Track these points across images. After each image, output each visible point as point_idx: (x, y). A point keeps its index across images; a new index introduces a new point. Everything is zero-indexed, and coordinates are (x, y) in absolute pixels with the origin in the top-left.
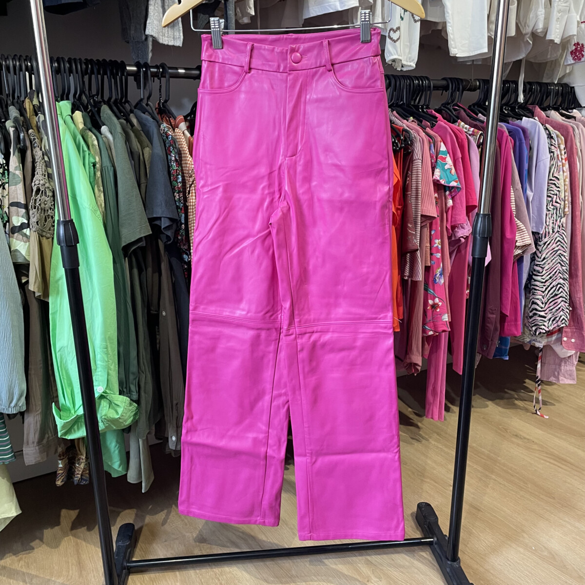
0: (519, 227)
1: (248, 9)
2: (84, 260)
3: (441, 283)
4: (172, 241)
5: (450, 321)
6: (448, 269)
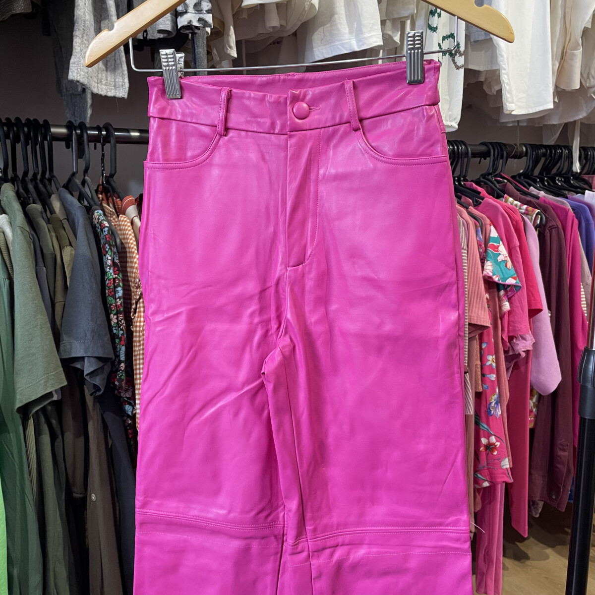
3: (498, 415)
4: (102, 392)
5: (512, 466)
6: (506, 396)
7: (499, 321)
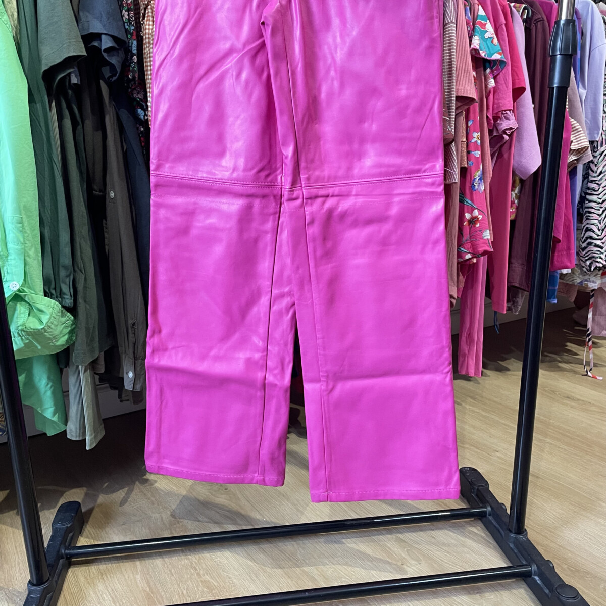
0: (573, 126)
3: (481, 190)
4: (118, 76)
6: (489, 174)
7: (485, 100)
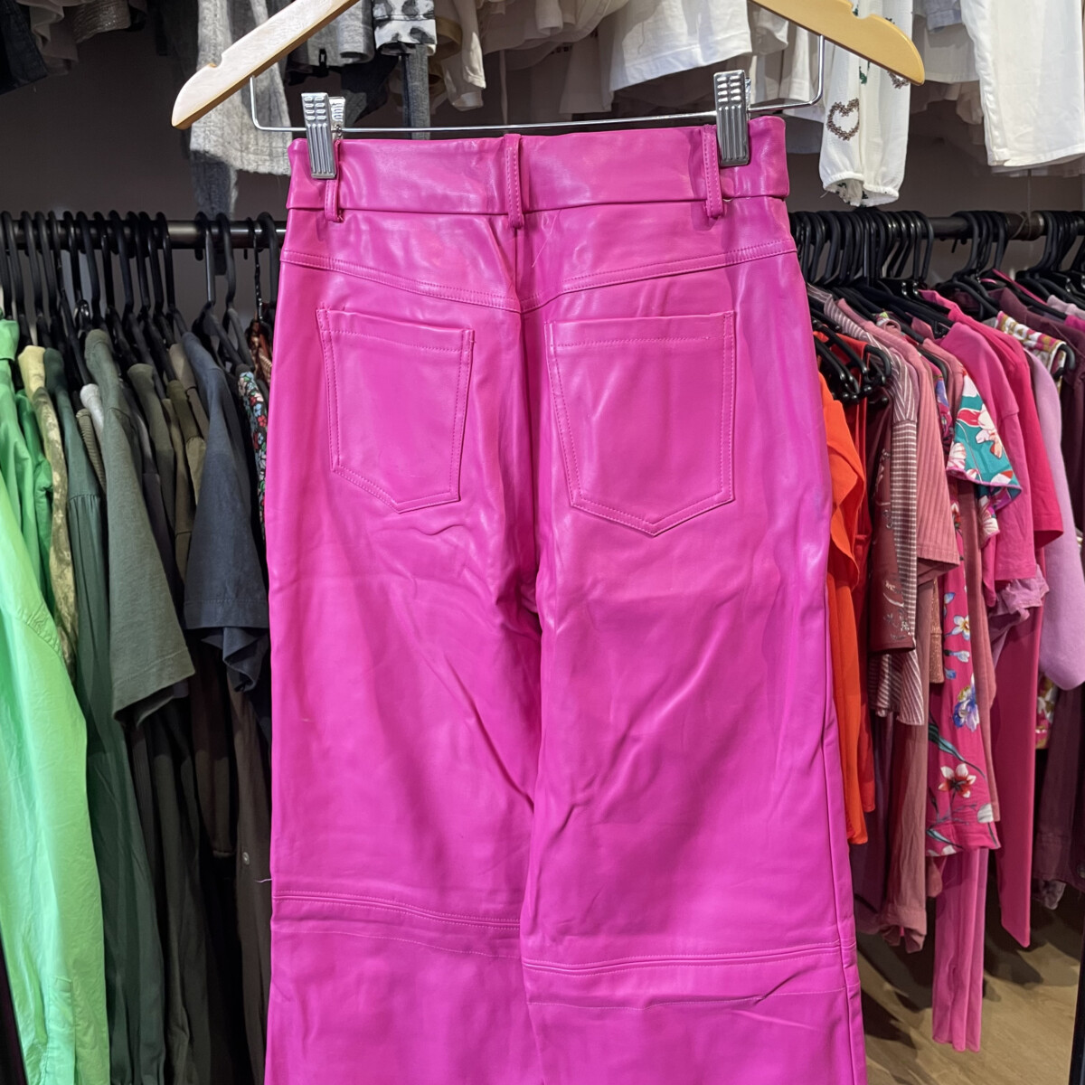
1: (468, 74)
2: (12, 753)
3: (973, 725)
4: (254, 684)
5: (998, 819)
6: (990, 691)
7: (979, 554)
